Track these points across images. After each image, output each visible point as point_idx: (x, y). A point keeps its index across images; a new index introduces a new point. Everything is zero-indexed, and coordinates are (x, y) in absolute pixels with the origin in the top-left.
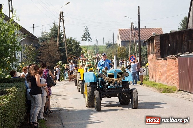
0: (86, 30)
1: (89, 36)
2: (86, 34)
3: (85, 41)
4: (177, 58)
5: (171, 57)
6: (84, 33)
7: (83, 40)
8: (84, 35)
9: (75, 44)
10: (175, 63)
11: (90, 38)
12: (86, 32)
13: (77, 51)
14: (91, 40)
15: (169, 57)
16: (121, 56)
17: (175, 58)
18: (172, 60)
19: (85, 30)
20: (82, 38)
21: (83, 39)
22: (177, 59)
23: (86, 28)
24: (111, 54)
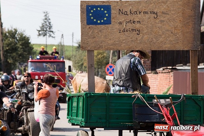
0: (47, 19)
1: (50, 28)
2: (46, 25)
3: (44, 36)
4: (171, 72)
5: (164, 70)
6: (43, 22)
7: (40, 35)
8: (43, 26)
9: (22, 40)
10: (168, 80)
11: (52, 32)
12: (46, 22)
13: (24, 51)
14: (52, 35)
15: (161, 69)
16: (98, 65)
17: (169, 72)
18: (165, 74)
19: (44, 18)
20: (39, 31)
21: (41, 32)
22: (172, 74)
23: (46, 15)
24: (82, 60)
